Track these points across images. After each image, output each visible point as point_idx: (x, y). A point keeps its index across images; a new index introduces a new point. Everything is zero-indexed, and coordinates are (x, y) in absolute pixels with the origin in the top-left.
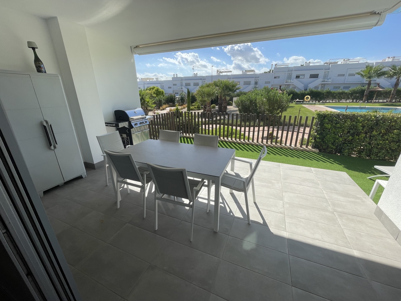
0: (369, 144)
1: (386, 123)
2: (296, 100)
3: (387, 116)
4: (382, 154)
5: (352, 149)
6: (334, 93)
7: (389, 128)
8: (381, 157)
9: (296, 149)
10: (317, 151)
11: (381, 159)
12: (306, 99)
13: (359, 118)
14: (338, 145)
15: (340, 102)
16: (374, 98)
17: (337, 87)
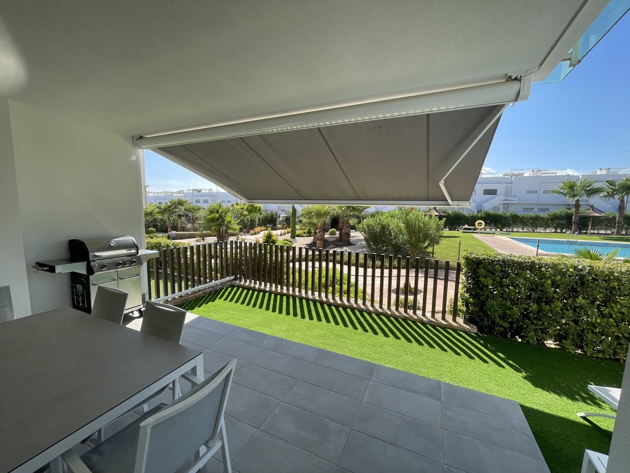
0: (576, 322)
1: (600, 281)
2: (464, 227)
3: (599, 268)
4: (609, 347)
5: (543, 331)
6: (523, 218)
7: (608, 292)
8: (606, 352)
9: (433, 324)
10: (474, 329)
11: (608, 357)
12: (478, 225)
13: (543, 269)
14: (514, 321)
15: (535, 231)
16: (590, 227)
17: (529, 209)
